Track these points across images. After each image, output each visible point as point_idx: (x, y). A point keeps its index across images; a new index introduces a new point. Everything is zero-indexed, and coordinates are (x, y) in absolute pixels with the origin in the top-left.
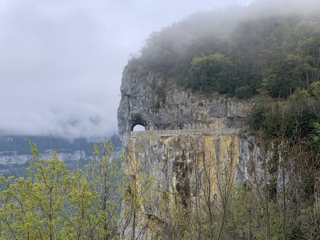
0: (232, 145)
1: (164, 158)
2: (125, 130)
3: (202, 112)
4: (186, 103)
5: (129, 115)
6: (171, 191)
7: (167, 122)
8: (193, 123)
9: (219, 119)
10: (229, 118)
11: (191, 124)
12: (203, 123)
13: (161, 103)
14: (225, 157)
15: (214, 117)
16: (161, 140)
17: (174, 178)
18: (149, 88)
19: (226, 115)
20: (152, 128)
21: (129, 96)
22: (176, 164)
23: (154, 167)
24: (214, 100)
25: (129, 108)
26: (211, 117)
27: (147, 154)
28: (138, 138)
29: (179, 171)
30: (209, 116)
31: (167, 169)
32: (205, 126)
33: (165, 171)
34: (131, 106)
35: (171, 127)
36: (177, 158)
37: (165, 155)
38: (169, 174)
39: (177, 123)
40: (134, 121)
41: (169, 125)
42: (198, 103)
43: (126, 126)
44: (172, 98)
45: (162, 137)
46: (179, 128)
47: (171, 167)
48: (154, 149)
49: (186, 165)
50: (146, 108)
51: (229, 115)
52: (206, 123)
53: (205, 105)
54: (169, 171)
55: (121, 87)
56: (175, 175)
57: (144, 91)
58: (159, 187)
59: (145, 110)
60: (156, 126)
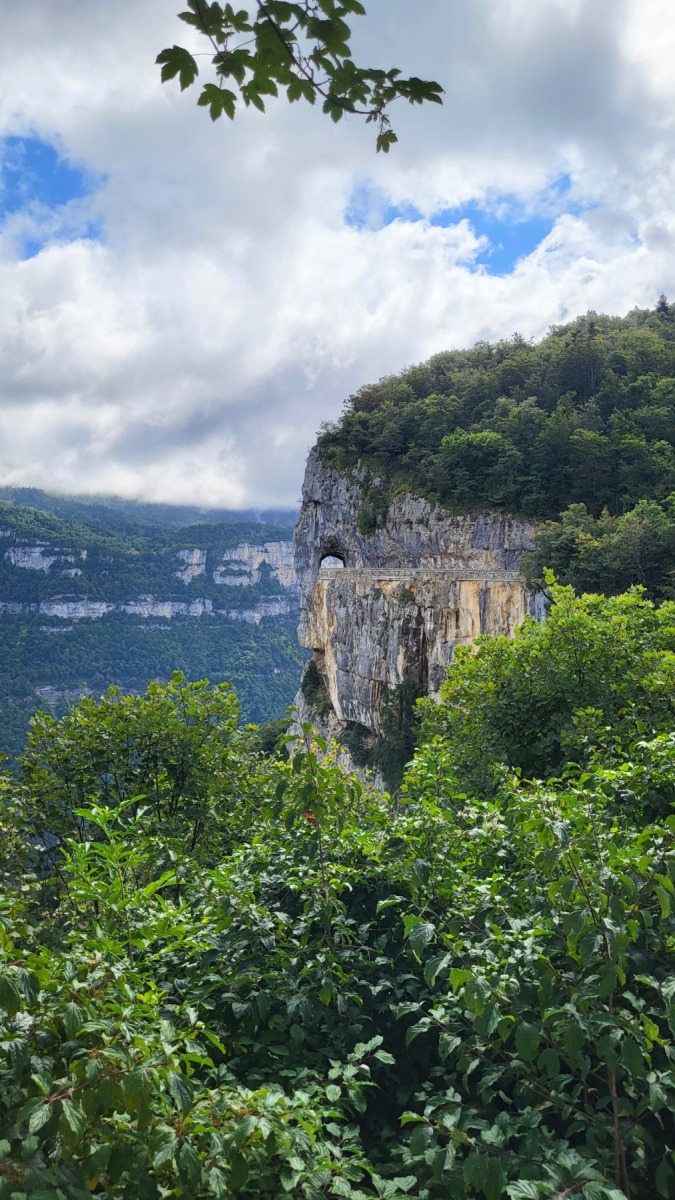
0: (509, 600)
1: (381, 619)
2: (308, 565)
3: (455, 538)
4: (428, 520)
5: (315, 538)
6: (393, 678)
7: (389, 553)
8: (439, 557)
9: (488, 552)
10: (507, 550)
11: (435, 560)
12: (457, 558)
13: (380, 517)
14: (496, 621)
15: (478, 548)
16: (377, 587)
17: (401, 658)
18: (356, 490)
19: (501, 545)
20: (359, 565)
21: (317, 503)
22: (405, 631)
23: (362, 634)
24: (481, 517)
25: (317, 524)
26: (472, 547)
27: (351, 610)
28: (333, 582)
29: (410, 644)
30: (470, 546)
31: (387, 640)
32: (461, 565)
33: (383, 642)
34: (321, 521)
35: (396, 562)
36: (408, 620)
37: (384, 614)
38: (391, 648)
39: (408, 557)
40: (326, 548)
41: (392, 558)
42: (449, 521)
43: (309, 557)
44: (400, 509)
45: (380, 581)
46: (411, 564)
47: (396, 636)
48: (364, 602)
49: (424, 634)
50: (349, 526)
51: (506, 546)
52: (464, 559)
53: (463, 526)
54: (391, 642)
55: (304, 486)
56: (402, 650)
57: (348, 495)
58: (370, 671)
59: (348, 530)
60: (369, 560)
